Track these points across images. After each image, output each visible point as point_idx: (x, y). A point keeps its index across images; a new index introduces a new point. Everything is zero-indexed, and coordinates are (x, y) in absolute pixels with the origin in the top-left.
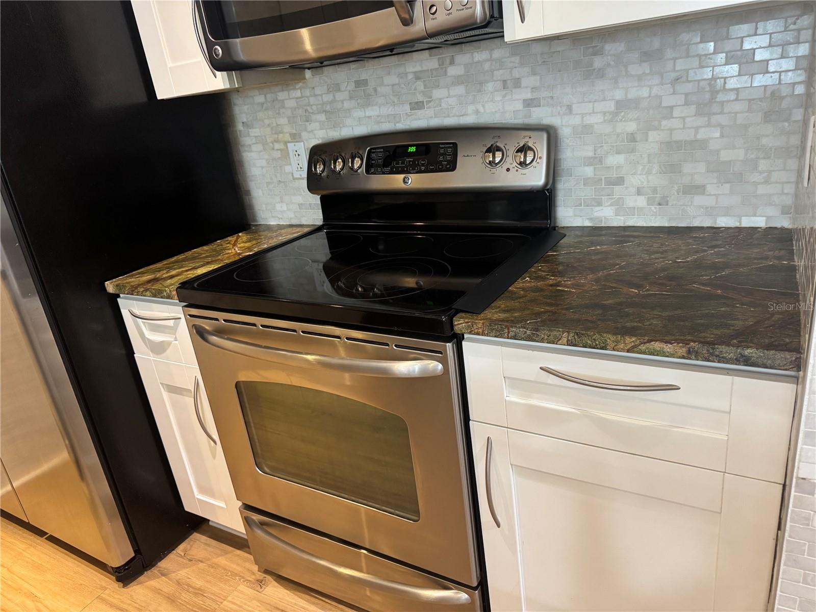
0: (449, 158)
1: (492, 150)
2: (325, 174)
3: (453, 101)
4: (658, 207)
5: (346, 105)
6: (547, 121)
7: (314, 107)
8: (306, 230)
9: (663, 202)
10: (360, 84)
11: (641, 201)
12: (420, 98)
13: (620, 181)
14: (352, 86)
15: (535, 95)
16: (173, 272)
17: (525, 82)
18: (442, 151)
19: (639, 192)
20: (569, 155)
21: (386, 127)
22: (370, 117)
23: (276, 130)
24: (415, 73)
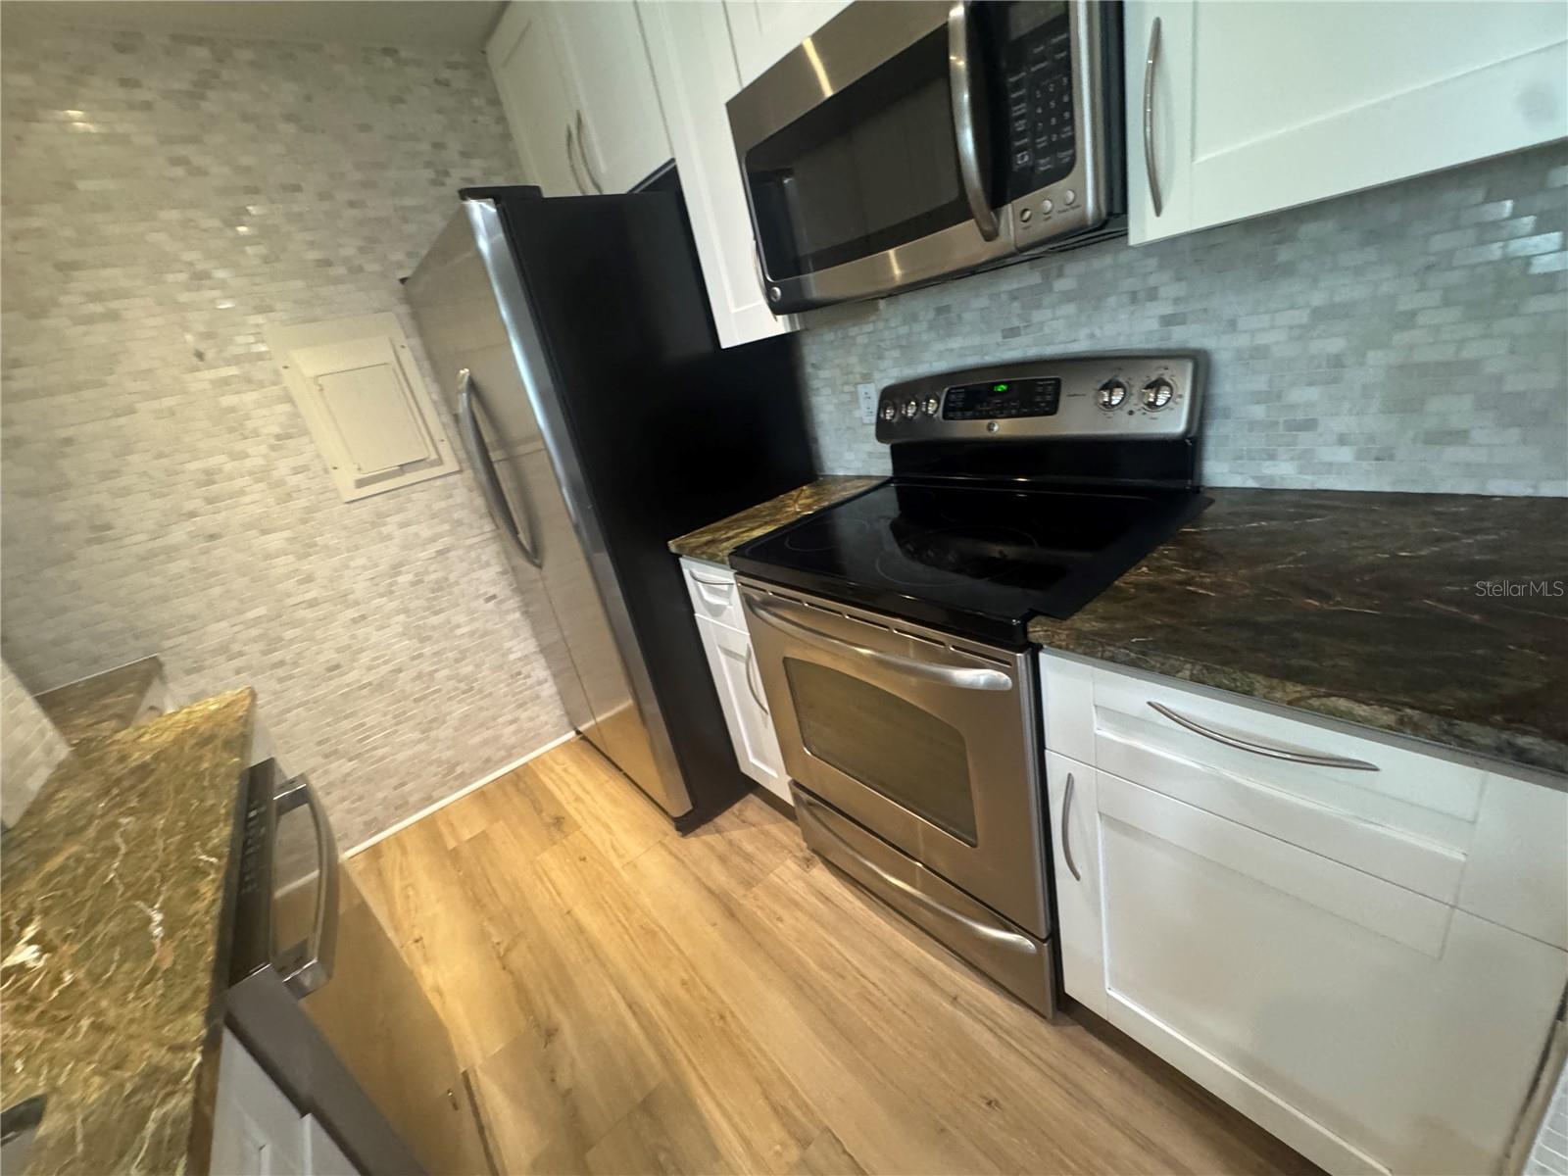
0: (1049, 398)
1: (1110, 387)
2: (895, 420)
3: (1059, 324)
4: (1374, 462)
6: (1195, 344)
7: (888, 343)
8: (875, 483)
9: (1384, 456)
10: (940, 311)
11: (1345, 454)
12: (1016, 322)
13: (1310, 425)
14: (931, 315)
15: (1181, 308)
16: (731, 534)
17: (1163, 292)
18: (1040, 389)
20: (1227, 389)
21: (972, 361)
22: (952, 350)
23: (847, 371)
24: (1010, 292)
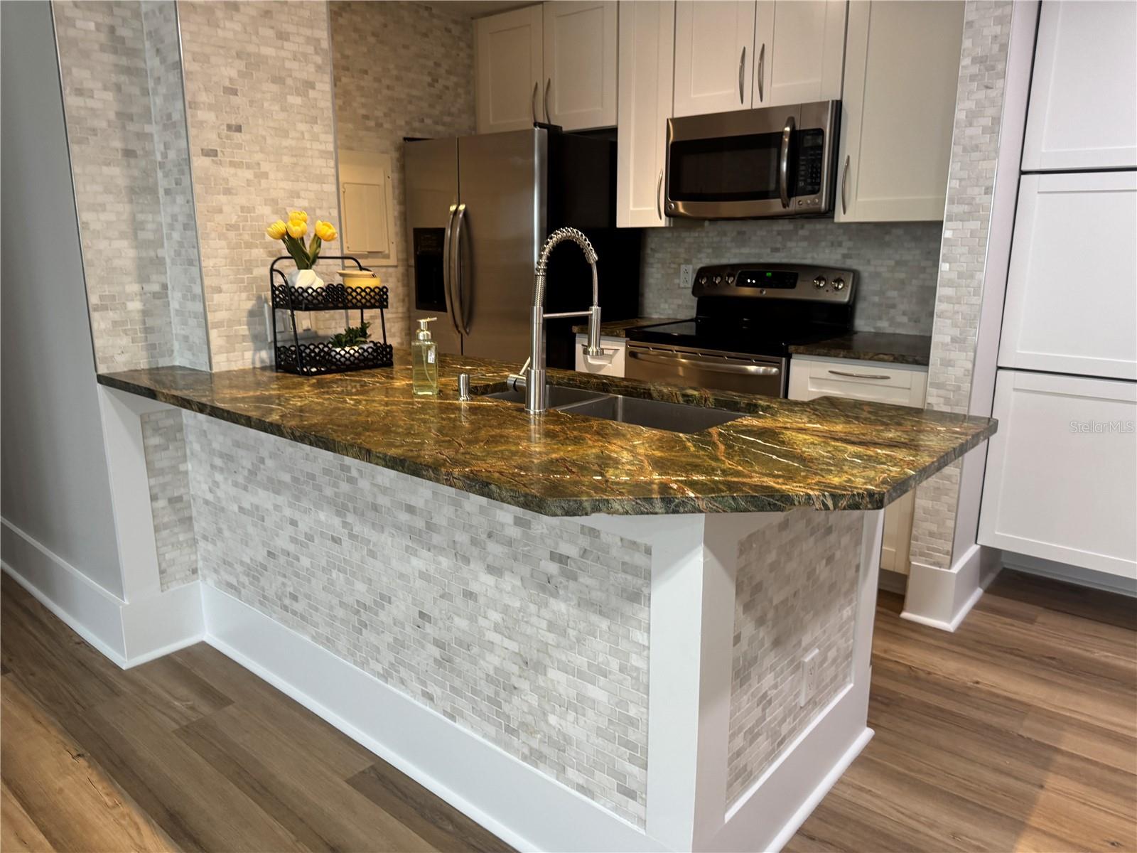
0: (792, 281)
1: (820, 279)
2: (706, 285)
3: (799, 250)
4: (913, 323)
5: (729, 245)
6: (855, 267)
7: (706, 244)
9: (917, 321)
10: (739, 233)
11: (905, 319)
12: (779, 246)
13: (894, 306)
14: (735, 234)
15: (850, 252)
17: (844, 244)
18: (787, 277)
19: (904, 314)
20: (867, 287)
21: (751, 260)
22: (743, 254)
23: (675, 256)
24: (778, 231)
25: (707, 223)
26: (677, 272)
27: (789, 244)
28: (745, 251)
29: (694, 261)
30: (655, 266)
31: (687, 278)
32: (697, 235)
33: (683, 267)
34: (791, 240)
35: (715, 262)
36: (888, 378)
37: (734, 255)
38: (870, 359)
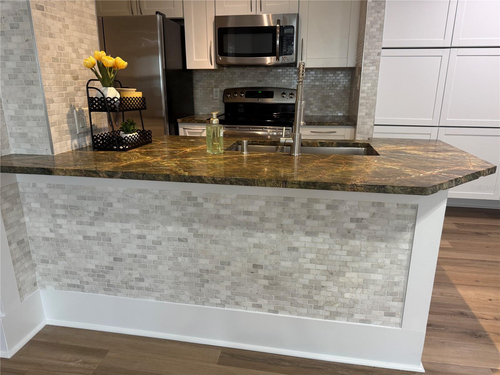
0: (271, 95)
1: (283, 94)
2: (230, 97)
3: (270, 81)
5: (237, 79)
9: (321, 110)
10: (242, 73)
12: (261, 79)
18: (269, 93)
19: (316, 107)
23: (210, 84)
25: (225, 68)
26: (212, 92)
27: (266, 79)
28: (245, 81)
29: (220, 86)
30: (199, 89)
31: (217, 94)
32: (220, 74)
33: (215, 90)
34: (267, 77)
35: (231, 87)
36: (336, 132)
37: (239, 84)
38: (328, 125)
